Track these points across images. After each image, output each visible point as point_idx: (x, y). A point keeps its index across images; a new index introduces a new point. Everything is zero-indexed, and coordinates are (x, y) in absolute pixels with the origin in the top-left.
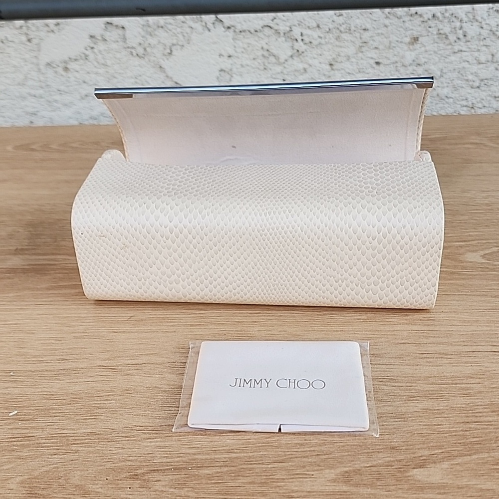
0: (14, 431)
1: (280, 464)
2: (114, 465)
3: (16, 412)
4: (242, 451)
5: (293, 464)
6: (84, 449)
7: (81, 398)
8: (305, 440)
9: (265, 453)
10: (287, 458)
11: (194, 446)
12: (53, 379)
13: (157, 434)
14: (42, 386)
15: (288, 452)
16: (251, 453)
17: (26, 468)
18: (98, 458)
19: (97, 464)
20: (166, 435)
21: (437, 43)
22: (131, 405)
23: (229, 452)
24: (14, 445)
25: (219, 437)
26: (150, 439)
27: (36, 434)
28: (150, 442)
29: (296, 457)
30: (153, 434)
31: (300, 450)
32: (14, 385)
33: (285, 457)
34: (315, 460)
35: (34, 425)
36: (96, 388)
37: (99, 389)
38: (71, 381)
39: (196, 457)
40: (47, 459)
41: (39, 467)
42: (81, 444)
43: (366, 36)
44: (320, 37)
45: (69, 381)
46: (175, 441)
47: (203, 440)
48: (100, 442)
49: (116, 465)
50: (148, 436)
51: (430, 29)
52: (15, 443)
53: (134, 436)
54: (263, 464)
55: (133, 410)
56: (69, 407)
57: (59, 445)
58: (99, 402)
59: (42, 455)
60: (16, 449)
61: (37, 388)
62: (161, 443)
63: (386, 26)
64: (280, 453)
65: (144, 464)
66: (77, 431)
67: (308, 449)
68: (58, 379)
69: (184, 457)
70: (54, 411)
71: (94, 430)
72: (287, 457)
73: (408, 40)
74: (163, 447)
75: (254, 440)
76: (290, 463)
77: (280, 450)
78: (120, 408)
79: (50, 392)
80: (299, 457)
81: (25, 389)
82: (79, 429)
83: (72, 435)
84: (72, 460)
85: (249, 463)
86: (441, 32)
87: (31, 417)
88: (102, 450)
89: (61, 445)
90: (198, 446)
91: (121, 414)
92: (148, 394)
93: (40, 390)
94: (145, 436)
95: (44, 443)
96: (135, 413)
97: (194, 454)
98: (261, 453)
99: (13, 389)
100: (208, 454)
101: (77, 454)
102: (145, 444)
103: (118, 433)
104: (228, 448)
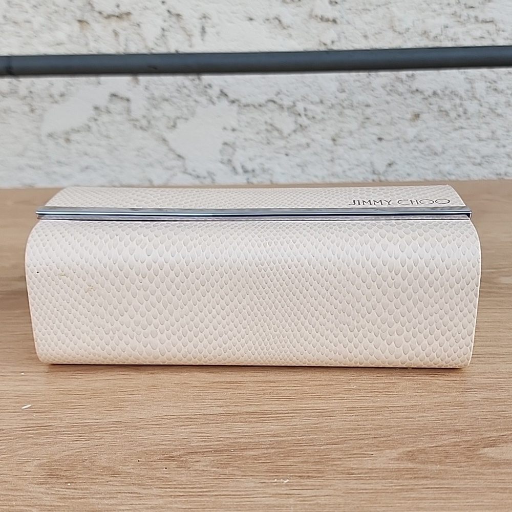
0: (28, 422)
1: (334, 446)
2: (146, 449)
3: (30, 405)
4: (289, 435)
5: (348, 445)
6: (109, 435)
7: (103, 393)
8: (358, 425)
9: (316, 437)
10: (341, 441)
11: (234, 431)
12: (69, 378)
13: (191, 421)
14: (58, 384)
15: (341, 435)
16: (299, 436)
17: (45, 453)
18: (126, 443)
19: (126, 448)
20: (202, 422)
21: (438, 120)
22: (159, 398)
23: (274, 436)
24: (29, 434)
25: (261, 424)
26: (184, 426)
27: (53, 424)
28: (184, 429)
29: (351, 440)
30: (187, 421)
31: (354, 434)
32: (26, 383)
33: (338, 440)
34: (373, 442)
35: (50, 416)
36: (119, 385)
37: (121, 385)
38: (89, 379)
39: (239, 440)
40: (68, 445)
41: (60, 452)
42: (106, 431)
43: (369, 111)
44: (323, 113)
45: (87, 379)
46: (213, 427)
47: (244, 426)
48: (127, 429)
49: (148, 448)
50: (181, 424)
51: (431, 107)
52: (30, 432)
53: (165, 424)
54: (314, 445)
55: (162, 403)
56: (90, 400)
57: (80, 432)
58: (124, 396)
59: (62, 441)
60: (31, 437)
61: (52, 385)
62: (197, 430)
63: (388, 103)
64: (332, 436)
65: (180, 447)
66: (101, 421)
67: (363, 433)
68: (74, 378)
69: (224, 441)
70: (73, 404)
71: (120, 420)
72: (340, 440)
73: (409, 116)
74: (199, 433)
75: (301, 426)
76: (345, 445)
77: (331, 434)
78: (147, 401)
79: (67, 388)
80: (354, 440)
81: (38, 386)
82: (102, 419)
83: (95, 424)
84: (97, 445)
85: (298, 445)
86: (442, 109)
87: (47, 409)
88: (131, 436)
89: (84, 432)
90: (239, 431)
91: (148, 406)
92: (177, 389)
93: (56, 387)
94: (178, 424)
95: (64, 431)
96: (164, 405)
97: (236, 438)
98: (311, 437)
99: (24, 387)
100: (251, 438)
101: (103, 440)
102: (179, 430)
103: (148, 422)
104: (272, 433)
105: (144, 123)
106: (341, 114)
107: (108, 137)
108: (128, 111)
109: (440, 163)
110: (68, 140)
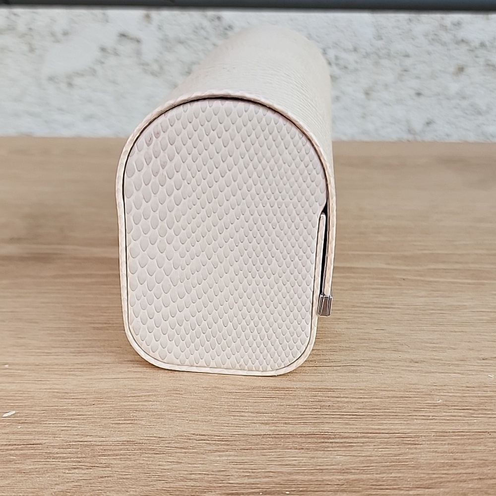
0: (11, 437)
1: (427, 490)
2: (168, 485)
3: (14, 412)
4: (364, 472)
5: (447, 490)
6: (119, 462)
7: (110, 398)
8: (455, 459)
9: (399, 475)
10: (436, 483)
11: (288, 463)
12: (66, 375)
13: (228, 445)
14: (51, 382)
15: (434, 474)
16: (377, 474)
17: (31, 486)
18: (142, 475)
19: (141, 483)
20: (243, 447)
21: (484, 75)
22: (184, 408)
23: (343, 472)
24: (11, 455)
25: (322, 452)
26: (219, 451)
27: (44, 441)
28: (219, 456)
29: (449, 482)
30: (222, 445)
31: (451, 472)
32: (10, 380)
33: (431, 481)
34: (479, 486)
35: (40, 430)
36: (129, 387)
37: (134, 387)
38: (92, 377)
39: (295, 477)
40: (62, 474)
41: (51, 485)
42: (114, 455)
43: (408, 62)
44: (357, 62)
45: (89, 377)
46: (258, 455)
47: (299, 455)
48: (143, 453)
49: (172, 485)
50: (214, 448)
51: (477, 60)
52: (13, 452)
53: (193, 448)
54: (399, 489)
55: (186, 414)
56: (91, 408)
57: (80, 456)
58: (137, 403)
59: (54, 469)
60: (14, 460)
61: (43, 384)
62: (236, 458)
63: (429, 53)
64: (422, 475)
65: (215, 485)
66: (107, 439)
67: (464, 471)
68: (73, 375)
69: (276, 477)
70: (70, 413)
71: (132, 438)
72: (434, 481)
73: (452, 69)
74: (241, 463)
75: (377, 458)
76: (442, 489)
77: (421, 471)
78: (168, 411)
79: (63, 389)
80: (453, 482)
81: (26, 385)
82: (109, 436)
83: (100, 444)
84: (102, 477)
85: (377, 487)
86: (490, 63)
87: (36, 419)
88: (147, 464)
89: (84, 456)
90: (294, 462)
91: (170, 419)
92: (206, 396)
93: (49, 387)
94: (210, 448)
95: (57, 453)
96: (190, 419)
97: (290, 474)
98: (393, 475)
99: (8, 385)
100: (312, 474)
101: (110, 469)
102: (212, 458)
103: (169, 443)
104: (339, 467)
105: (155, 67)
106: (376, 64)
107: (114, 82)
108: (138, 53)
109: (484, 124)
110: (70, 85)
